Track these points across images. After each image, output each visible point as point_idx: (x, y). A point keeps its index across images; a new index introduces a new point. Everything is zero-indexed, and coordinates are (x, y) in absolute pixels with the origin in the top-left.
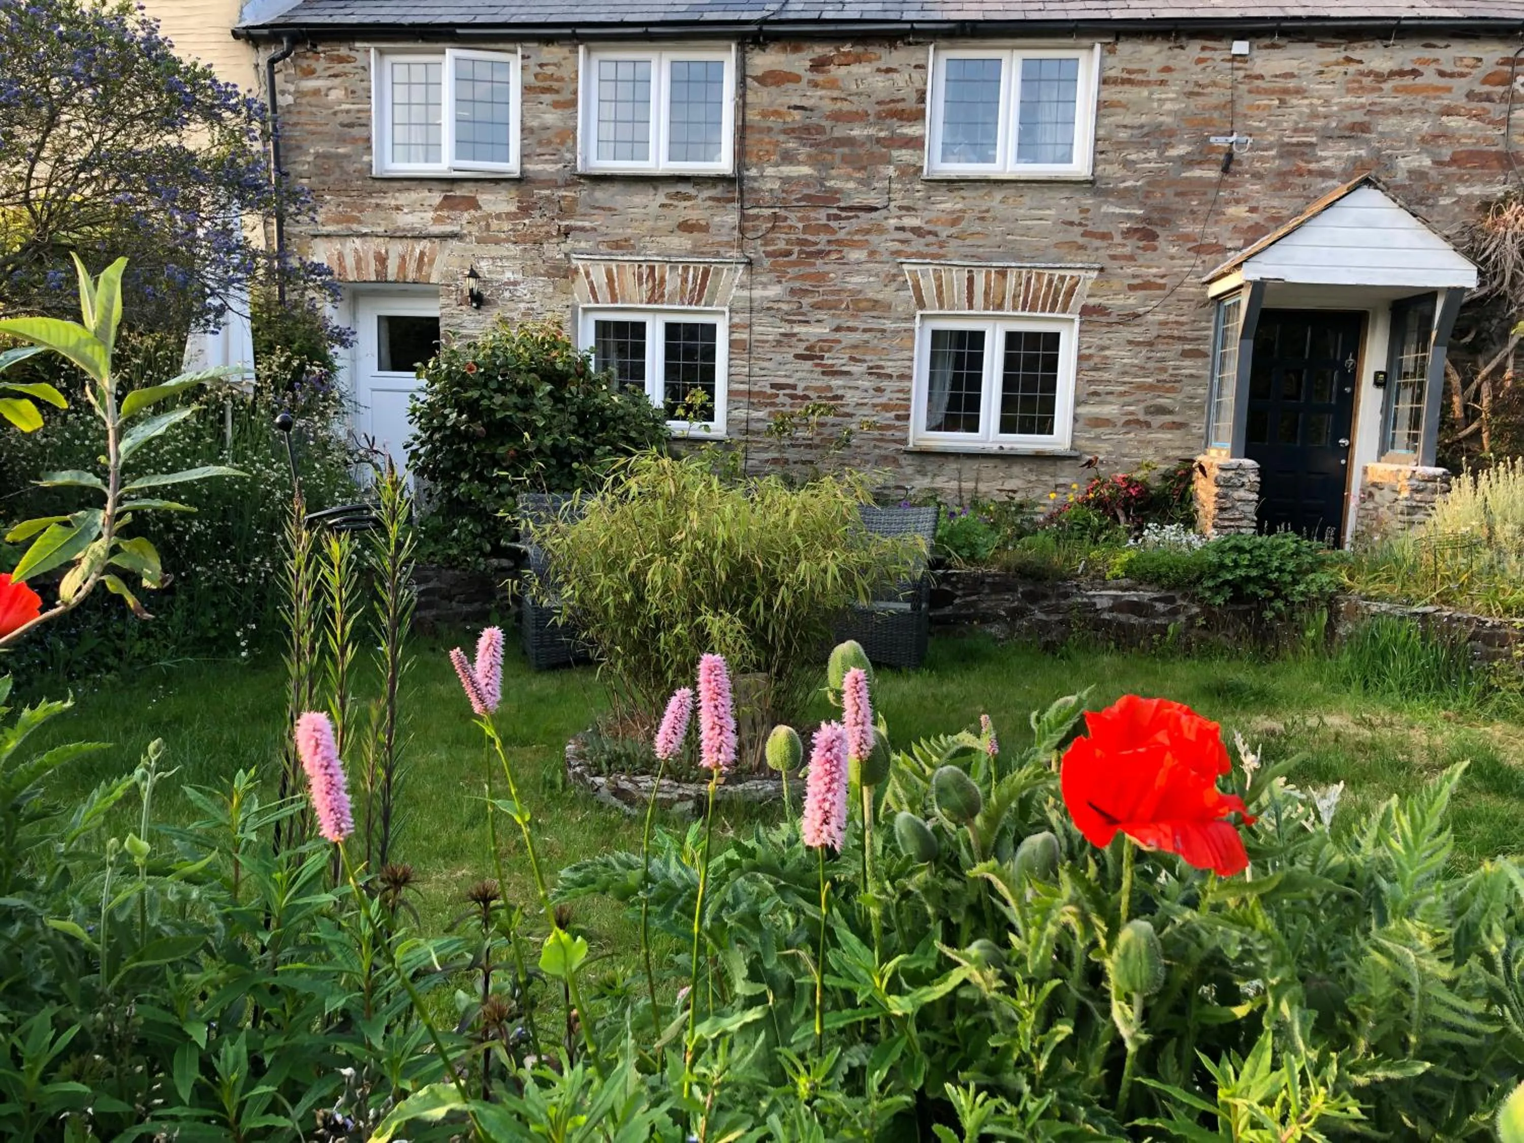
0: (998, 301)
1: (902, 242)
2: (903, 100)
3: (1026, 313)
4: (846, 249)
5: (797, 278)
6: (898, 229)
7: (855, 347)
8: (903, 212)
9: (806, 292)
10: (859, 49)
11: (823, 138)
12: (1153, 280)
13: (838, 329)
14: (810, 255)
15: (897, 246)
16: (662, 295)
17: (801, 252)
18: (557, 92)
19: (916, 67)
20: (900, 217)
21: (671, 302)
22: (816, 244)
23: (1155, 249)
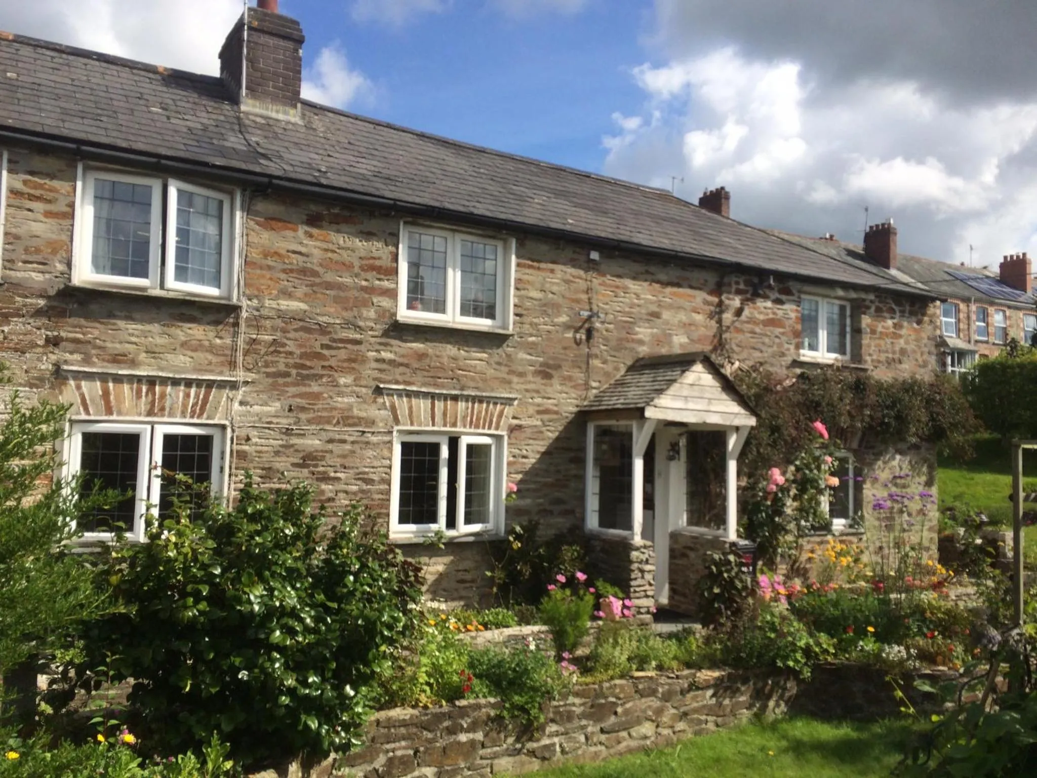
0: (453, 421)
1: (381, 370)
2: (379, 258)
3: (472, 430)
4: (336, 375)
5: (294, 396)
6: (377, 360)
7: (344, 456)
8: (382, 347)
9: (303, 409)
10: (346, 213)
11: (317, 280)
12: (551, 407)
13: (331, 441)
14: (307, 377)
15: (376, 374)
16: (162, 409)
17: (298, 374)
18: (49, 201)
19: (390, 234)
20: (378, 351)
21: (171, 415)
22: (311, 368)
23: (551, 385)
